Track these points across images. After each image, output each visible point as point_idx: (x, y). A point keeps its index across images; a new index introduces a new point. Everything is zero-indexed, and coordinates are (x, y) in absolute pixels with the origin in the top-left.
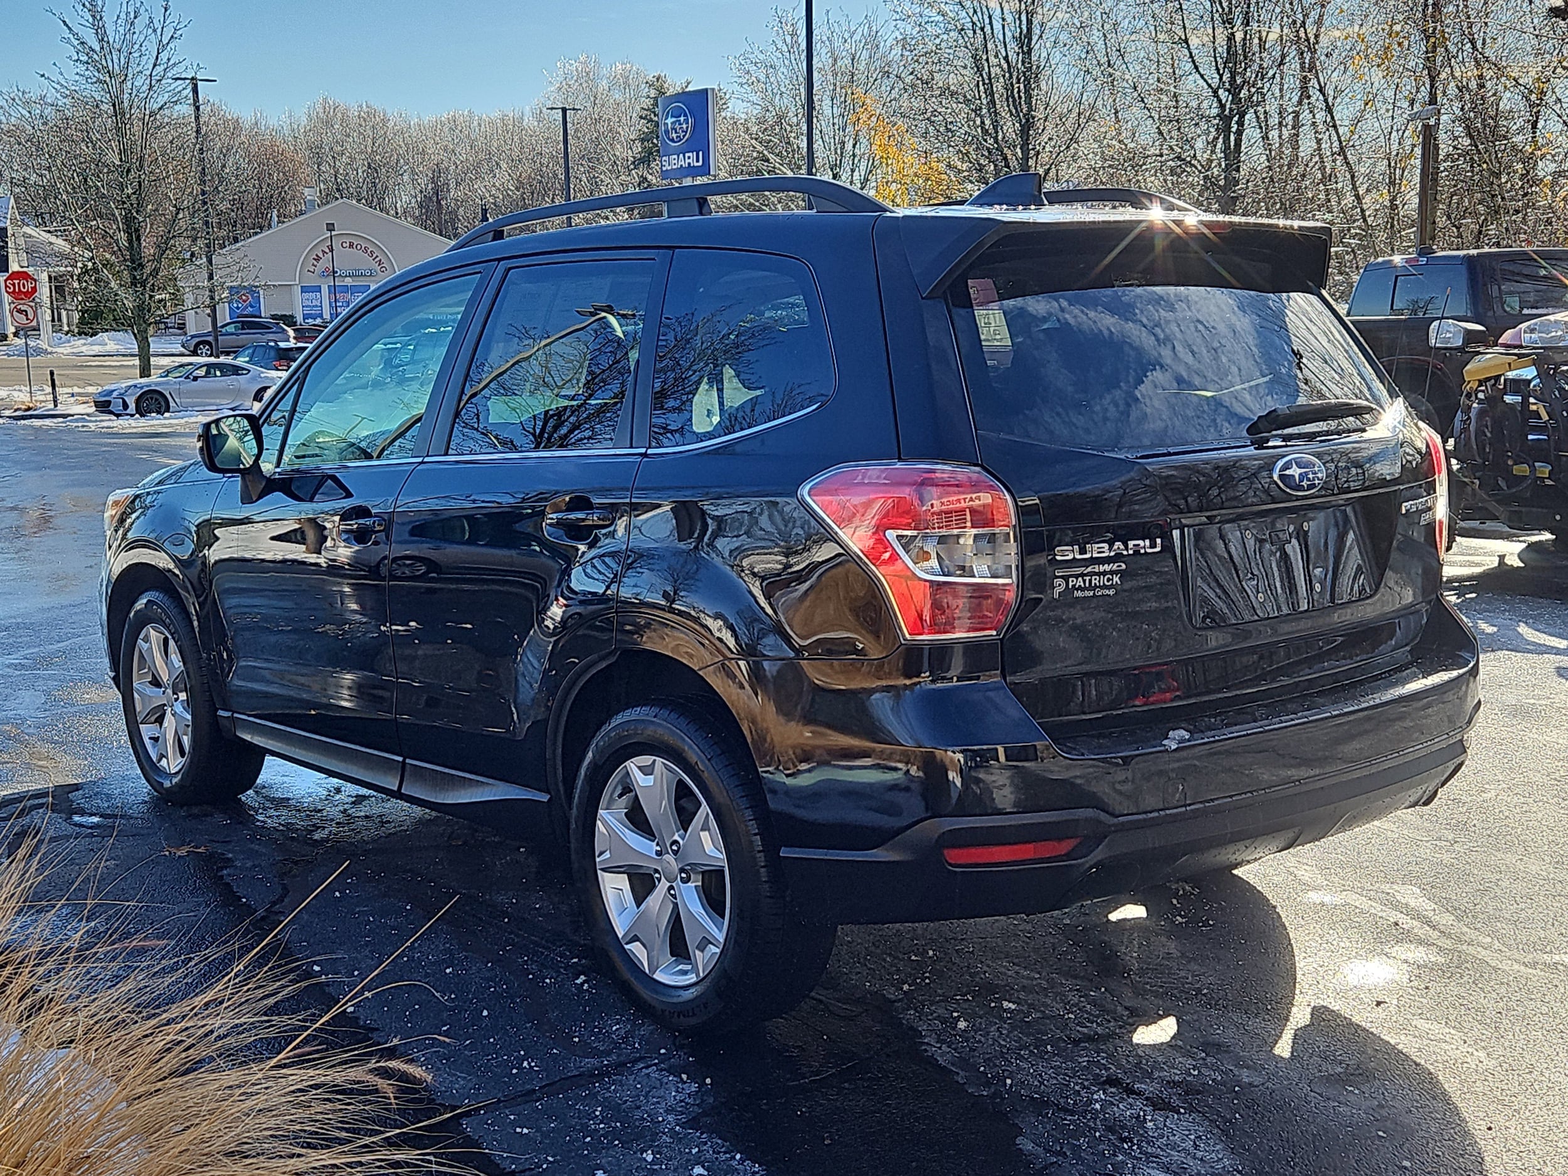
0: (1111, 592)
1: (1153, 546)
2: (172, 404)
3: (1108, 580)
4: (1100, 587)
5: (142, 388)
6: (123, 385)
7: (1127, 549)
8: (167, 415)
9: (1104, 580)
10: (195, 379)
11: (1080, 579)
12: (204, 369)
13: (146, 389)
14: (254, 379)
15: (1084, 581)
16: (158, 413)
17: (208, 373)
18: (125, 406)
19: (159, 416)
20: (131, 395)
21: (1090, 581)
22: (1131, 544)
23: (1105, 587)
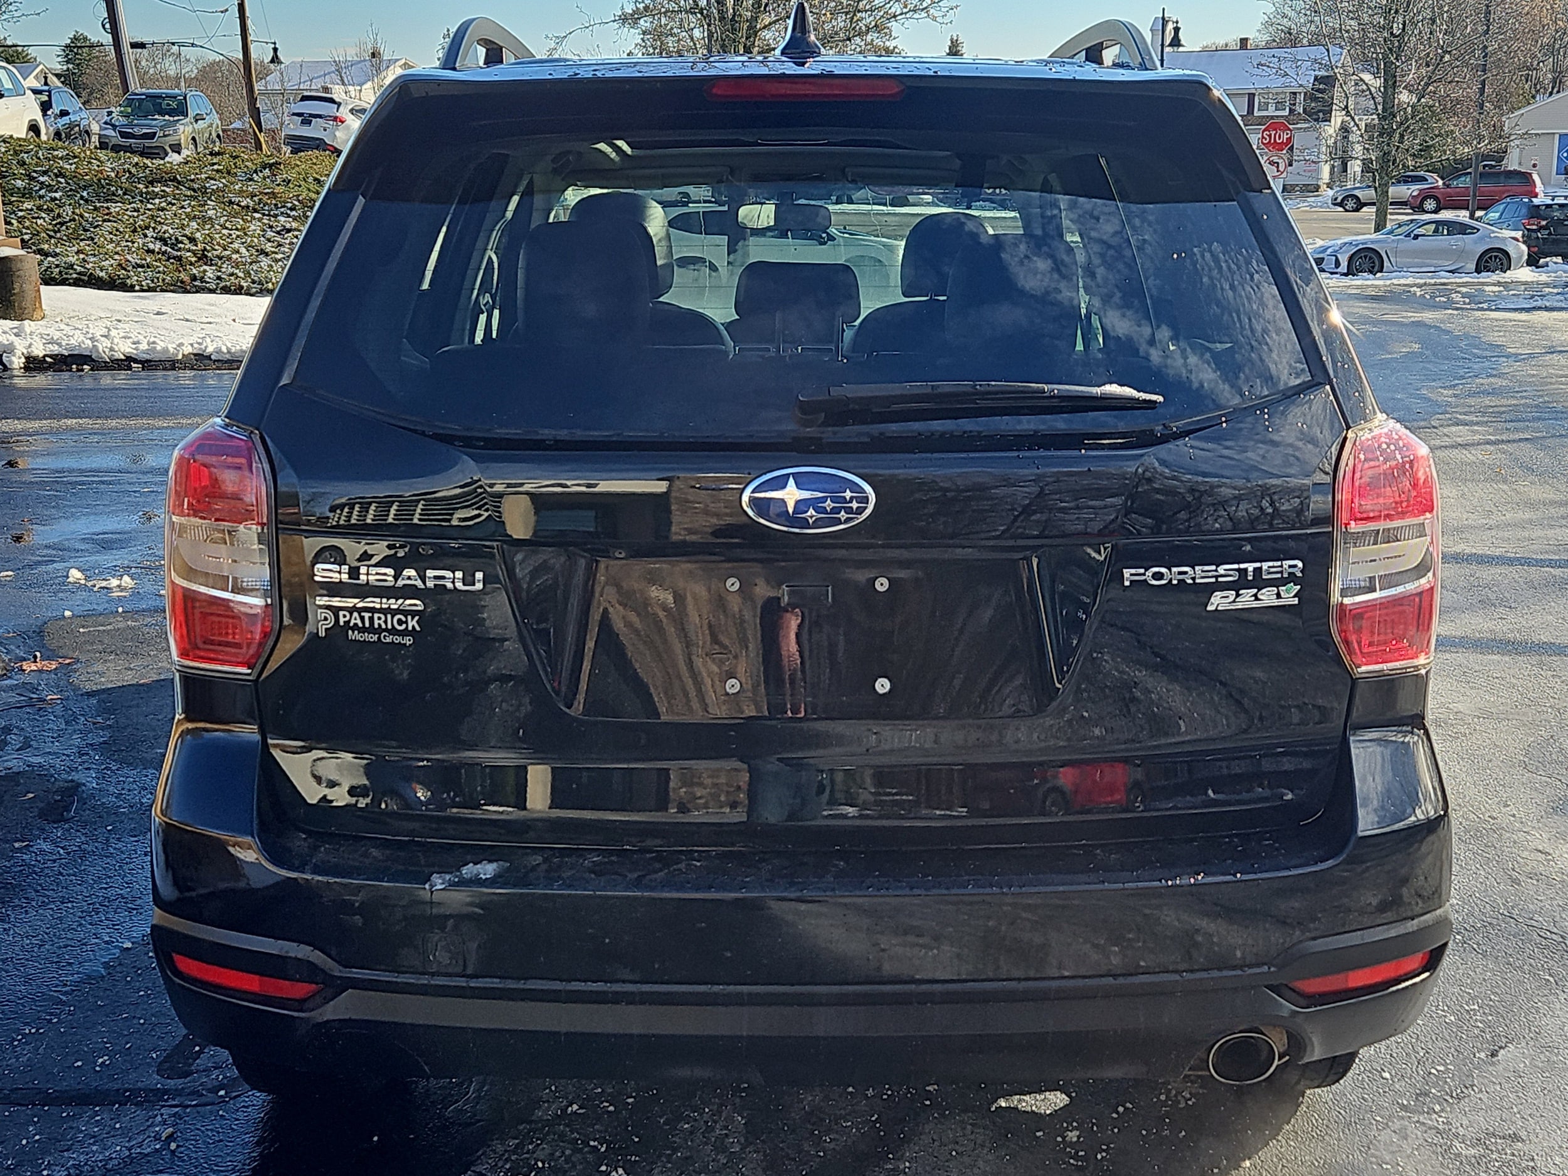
0: (408, 641)
1: (469, 580)
2: (1386, 263)
3: (400, 622)
4: (386, 630)
5: (1357, 245)
6: (1339, 242)
7: (423, 579)
8: (1379, 275)
9: (393, 622)
10: (1416, 237)
11: (355, 614)
12: (1433, 226)
13: (1361, 246)
14: (1482, 238)
15: (362, 619)
16: (1371, 272)
17: (1436, 231)
18: (1338, 264)
19: (1371, 276)
20: (1345, 252)
21: (371, 619)
22: (430, 573)
23: (393, 631)
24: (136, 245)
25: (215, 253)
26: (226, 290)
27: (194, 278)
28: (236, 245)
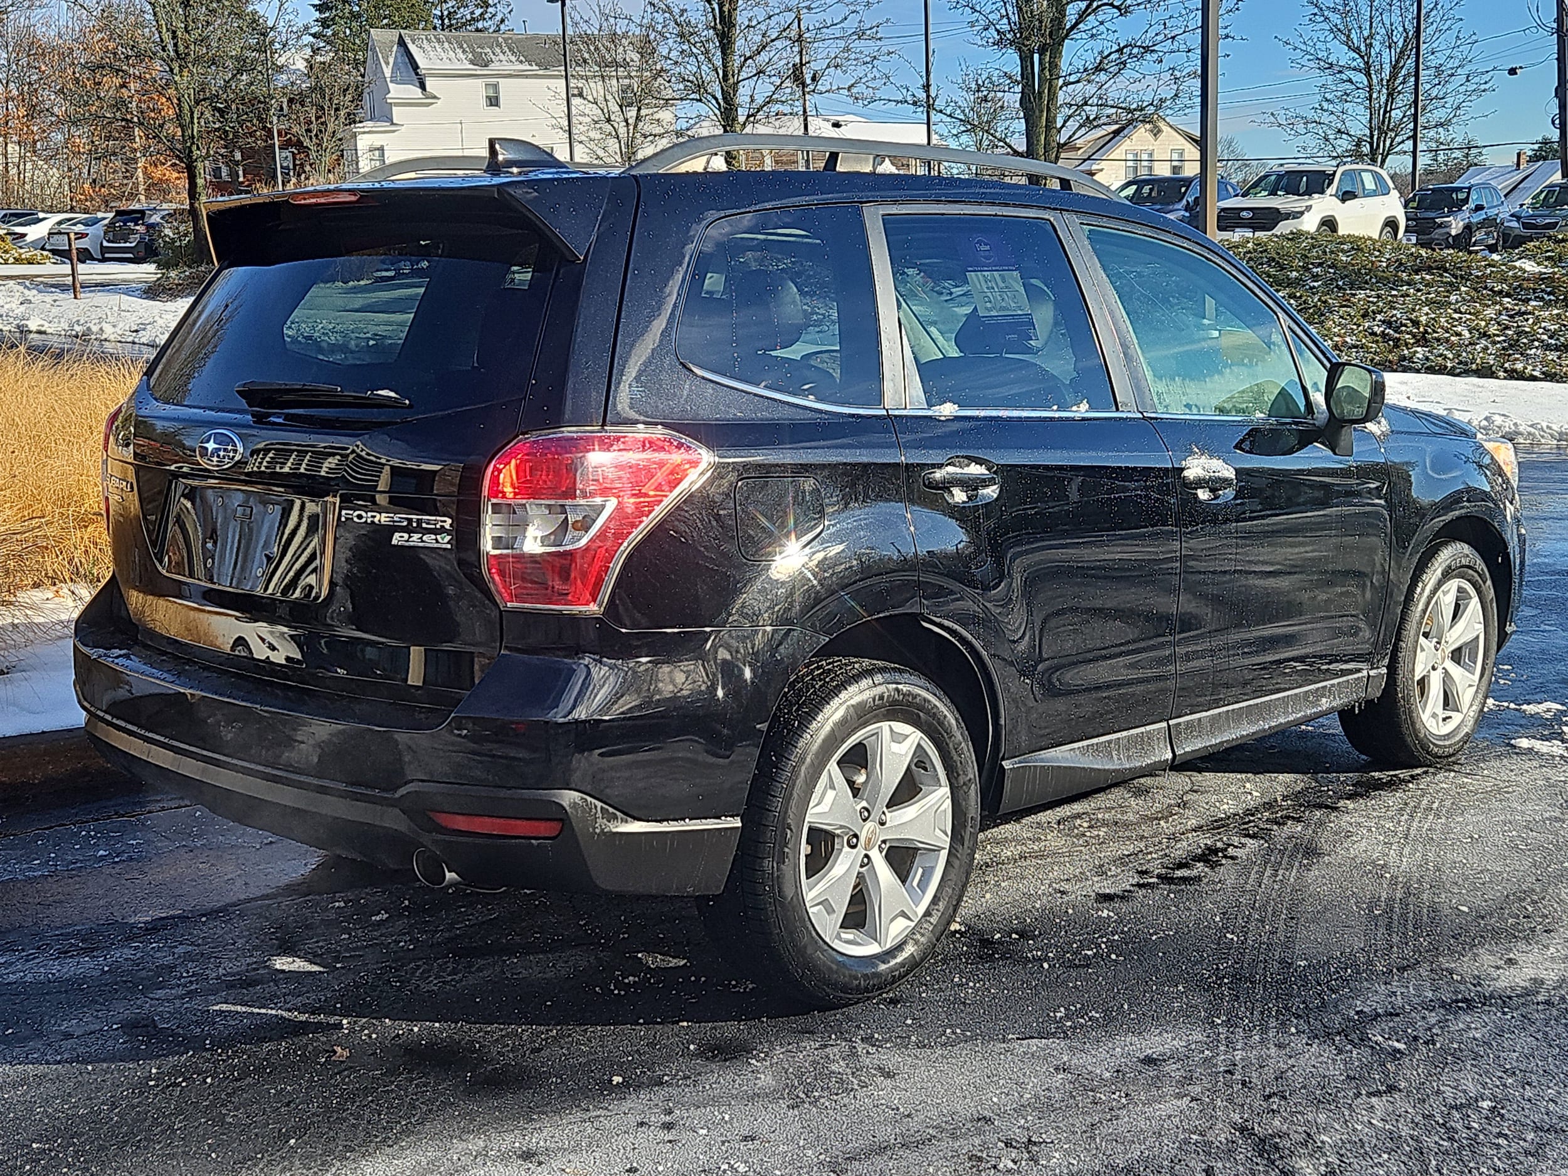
24: (1361, 328)
25: (1435, 335)
26: (1431, 370)
27: (1403, 358)
28: (1459, 329)
